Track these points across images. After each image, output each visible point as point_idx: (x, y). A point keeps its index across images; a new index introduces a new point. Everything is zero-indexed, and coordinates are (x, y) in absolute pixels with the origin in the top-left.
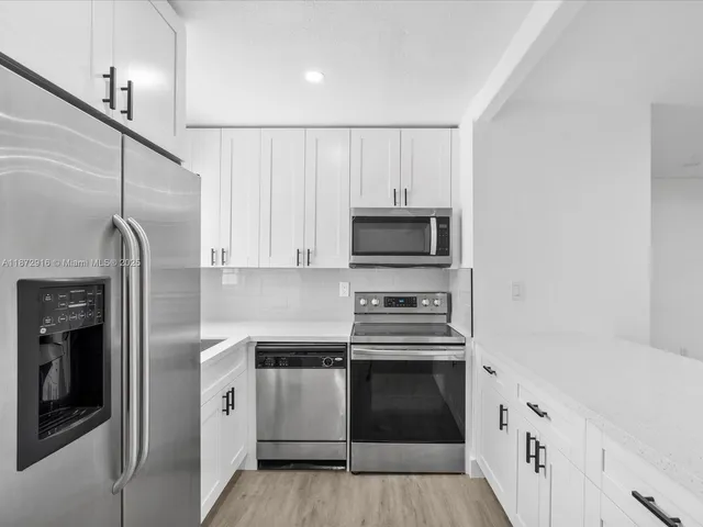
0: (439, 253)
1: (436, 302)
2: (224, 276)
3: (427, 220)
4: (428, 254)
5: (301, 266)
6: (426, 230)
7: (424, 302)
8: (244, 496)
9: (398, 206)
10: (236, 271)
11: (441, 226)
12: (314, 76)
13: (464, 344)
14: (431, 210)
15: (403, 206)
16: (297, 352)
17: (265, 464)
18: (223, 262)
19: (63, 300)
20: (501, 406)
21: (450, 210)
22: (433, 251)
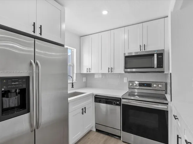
0: (158, 67)
1: (160, 86)
2: (95, 75)
3: (153, 55)
4: (154, 68)
5: (109, 73)
6: (153, 58)
7: (155, 85)
8: (89, 138)
9: (142, 51)
10: (101, 74)
11: (159, 57)
12: (105, 13)
13: (168, 104)
14: (155, 51)
15: (144, 51)
16: (106, 99)
17: (98, 130)
18: (90, 72)
19: (10, 82)
20: (178, 136)
21: (163, 50)
22: (156, 66)
